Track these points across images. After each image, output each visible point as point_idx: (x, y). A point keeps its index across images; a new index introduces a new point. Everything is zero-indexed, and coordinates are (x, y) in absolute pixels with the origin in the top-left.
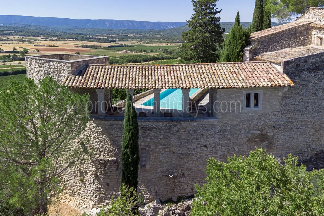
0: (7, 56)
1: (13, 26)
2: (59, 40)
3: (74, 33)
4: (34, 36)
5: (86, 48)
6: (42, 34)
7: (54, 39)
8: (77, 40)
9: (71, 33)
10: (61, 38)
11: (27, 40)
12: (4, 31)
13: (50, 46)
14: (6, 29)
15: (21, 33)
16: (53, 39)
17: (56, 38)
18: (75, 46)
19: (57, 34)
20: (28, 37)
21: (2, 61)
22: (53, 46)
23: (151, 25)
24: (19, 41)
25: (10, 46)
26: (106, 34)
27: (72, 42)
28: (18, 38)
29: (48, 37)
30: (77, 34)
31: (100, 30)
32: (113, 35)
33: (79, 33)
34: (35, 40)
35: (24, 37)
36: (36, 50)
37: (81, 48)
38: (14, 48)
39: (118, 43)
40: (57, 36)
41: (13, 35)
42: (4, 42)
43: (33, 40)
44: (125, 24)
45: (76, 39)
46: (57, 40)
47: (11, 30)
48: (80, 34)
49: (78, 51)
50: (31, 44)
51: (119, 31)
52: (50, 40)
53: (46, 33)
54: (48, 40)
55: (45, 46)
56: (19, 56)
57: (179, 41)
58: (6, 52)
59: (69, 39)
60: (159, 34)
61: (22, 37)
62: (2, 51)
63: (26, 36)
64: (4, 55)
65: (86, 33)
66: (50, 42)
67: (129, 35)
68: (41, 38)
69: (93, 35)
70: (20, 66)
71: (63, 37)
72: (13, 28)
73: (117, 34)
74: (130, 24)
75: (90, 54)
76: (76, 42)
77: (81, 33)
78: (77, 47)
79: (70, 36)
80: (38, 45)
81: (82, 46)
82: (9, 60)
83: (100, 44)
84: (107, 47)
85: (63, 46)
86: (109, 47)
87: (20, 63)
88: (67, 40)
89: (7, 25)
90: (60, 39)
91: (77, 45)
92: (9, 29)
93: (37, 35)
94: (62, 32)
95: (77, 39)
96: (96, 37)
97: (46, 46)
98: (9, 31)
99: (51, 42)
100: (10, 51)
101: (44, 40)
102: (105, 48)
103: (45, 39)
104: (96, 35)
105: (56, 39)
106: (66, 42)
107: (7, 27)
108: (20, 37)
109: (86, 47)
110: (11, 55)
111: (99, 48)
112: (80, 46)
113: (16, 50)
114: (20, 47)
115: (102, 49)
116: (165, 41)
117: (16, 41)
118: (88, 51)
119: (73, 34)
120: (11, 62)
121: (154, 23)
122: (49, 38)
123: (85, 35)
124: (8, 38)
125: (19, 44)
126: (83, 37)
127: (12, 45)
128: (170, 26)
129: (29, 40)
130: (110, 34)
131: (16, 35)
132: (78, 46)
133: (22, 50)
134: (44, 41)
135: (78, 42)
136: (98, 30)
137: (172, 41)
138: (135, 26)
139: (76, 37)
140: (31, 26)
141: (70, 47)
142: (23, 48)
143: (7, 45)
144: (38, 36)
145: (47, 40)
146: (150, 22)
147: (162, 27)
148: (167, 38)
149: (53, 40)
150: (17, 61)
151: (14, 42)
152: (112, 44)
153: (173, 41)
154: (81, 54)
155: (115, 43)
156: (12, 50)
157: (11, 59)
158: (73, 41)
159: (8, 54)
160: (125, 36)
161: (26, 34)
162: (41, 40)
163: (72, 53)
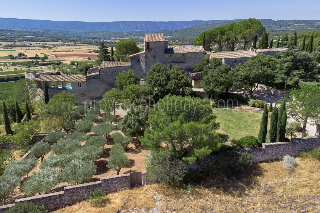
0: (30, 62)
1: (35, 30)
2: (75, 46)
3: (89, 37)
4: (53, 41)
6: (60, 39)
7: (71, 44)
8: (91, 45)
10: (77, 43)
11: (47, 45)
12: (27, 36)
14: (28, 34)
15: (42, 39)
17: (73, 43)
18: (88, 51)
19: (74, 39)
20: (48, 43)
21: (27, 66)
22: (69, 51)
23: (165, 25)
24: (40, 47)
25: (33, 52)
26: (119, 37)
27: (86, 47)
28: (40, 43)
29: (66, 42)
30: (92, 38)
31: (114, 33)
33: (94, 37)
34: (54, 46)
35: (45, 42)
36: (54, 56)
37: (94, 53)
38: (36, 54)
40: (74, 41)
41: (35, 40)
42: (28, 48)
43: (52, 46)
44: (139, 26)
45: (90, 43)
46: (73, 45)
47: (33, 35)
48: (95, 38)
49: (90, 56)
50: (51, 50)
51: (131, 34)
52: (67, 46)
53: (64, 38)
54: (65, 45)
55: (62, 52)
56: (40, 62)
57: (188, 43)
58: (30, 58)
59: (84, 44)
60: (171, 35)
61: (42, 43)
62: (26, 57)
63: (46, 42)
64: (28, 61)
65: (100, 36)
66: (66, 47)
67: (141, 38)
68: (60, 44)
69: (107, 39)
70: (41, 71)
71: (78, 41)
72: (35, 33)
73: (130, 37)
74: (143, 25)
77: (96, 37)
78: (90, 52)
79: (85, 40)
80: (57, 51)
81: (95, 51)
82: (33, 66)
85: (78, 51)
87: (41, 68)
88: (82, 45)
89: (29, 30)
91: (90, 50)
92: (31, 35)
93: (56, 40)
94: (79, 36)
95: (91, 43)
96: (109, 41)
97: (64, 52)
98: (31, 36)
99: (68, 47)
100: (33, 57)
101: (62, 45)
103: (63, 44)
104: (110, 38)
105: (73, 44)
106: (81, 47)
107: (29, 32)
108: (41, 42)
110: (34, 60)
112: (93, 50)
113: (38, 56)
114: (41, 53)
116: (175, 42)
117: (38, 47)
120: (34, 67)
121: (168, 23)
123: (99, 38)
124: (31, 44)
125: (40, 50)
126: (97, 42)
127: (34, 51)
128: (185, 25)
129: (49, 46)
130: (122, 37)
131: (38, 41)
132: (91, 51)
133: (43, 56)
134: (62, 47)
135: (92, 46)
136: (111, 34)
137: (181, 43)
138: (148, 27)
139: (91, 42)
140: (50, 31)
141: (84, 52)
142: (44, 54)
143: (30, 51)
144: (57, 42)
145: (64, 45)
146: (164, 22)
147: (175, 27)
148: (178, 40)
150: (39, 66)
151: (37, 48)
153: (183, 43)
154: (92, 59)
156: (34, 56)
157: (34, 64)
158: (88, 46)
159: (31, 60)
160: (137, 38)
161: (47, 39)
162: (59, 46)
163: (85, 59)
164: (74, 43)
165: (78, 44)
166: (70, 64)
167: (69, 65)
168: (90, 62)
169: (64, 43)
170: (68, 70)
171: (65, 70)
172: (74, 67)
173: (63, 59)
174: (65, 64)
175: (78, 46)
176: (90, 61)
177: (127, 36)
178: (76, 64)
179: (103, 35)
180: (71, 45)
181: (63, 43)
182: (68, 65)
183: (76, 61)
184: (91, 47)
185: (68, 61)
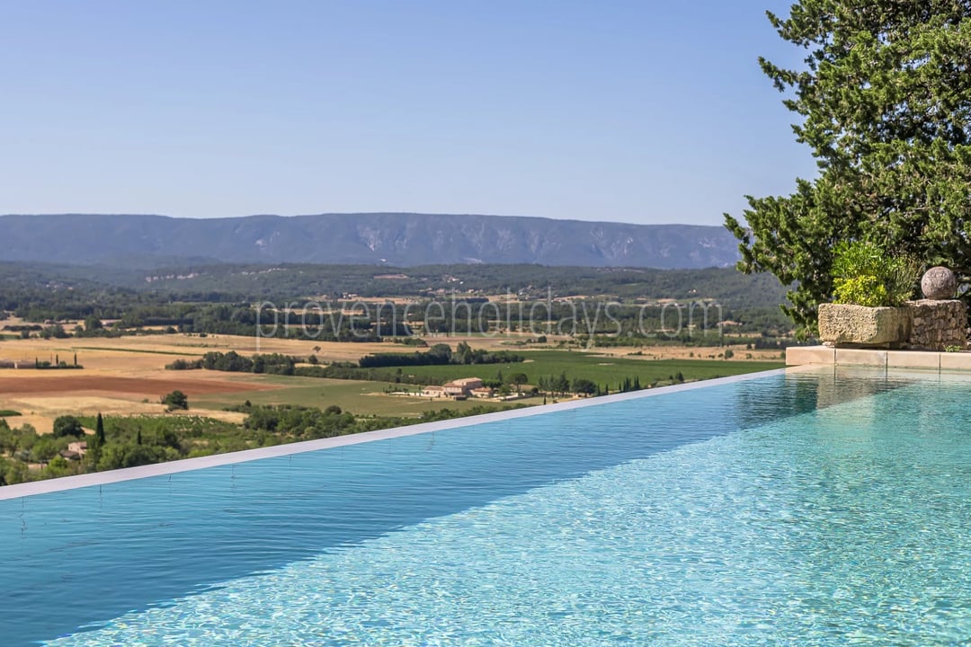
2: (96, 335)
3: (181, 293)
5: (233, 369)
6: (12, 306)
7: (68, 328)
8: (191, 331)
9: (165, 295)
10: (104, 322)
13: (38, 366)
16: (65, 327)
17: (81, 323)
18: (170, 363)
19: (89, 303)
22: (54, 364)
26: (360, 294)
27: (159, 343)
29: (42, 319)
30: (197, 297)
31: (327, 272)
32: (398, 301)
33: (209, 291)
37: (204, 375)
39: (424, 344)
40: (88, 312)
44: (477, 239)
45: (187, 324)
46: (81, 334)
48: (214, 297)
49: (183, 390)
51: (435, 278)
52: (47, 336)
53: (36, 299)
54: (38, 333)
55: (11, 366)
59: (146, 328)
60: (677, 293)
65: (243, 290)
66: (44, 343)
68: (7, 328)
71: (115, 314)
73: (425, 295)
74: (503, 234)
75: (248, 404)
76: (180, 342)
77: (217, 290)
78: (180, 366)
79: (153, 308)
81: (212, 362)
83: (317, 349)
84: (354, 366)
85: (108, 361)
86: (368, 362)
88: (133, 334)
90: (101, 326)
91: (180, 358)
94: (120, 290)
95: (190, 322)
97: (21, 367)
99: (54, 343)
101: (19, 333)
102: (340, 370)
103: (23, 328)
105: (79, 329)
106: (128, 342)
109: (234, 363)
111: (303, 372)
112: (196, 359)
115: (325, 374)
118: (240, 389)
119: (174, 298)
121: (653, 232)
122: (43, 325)
123: (238, 299)
126: (224, 314)
130: (379, 295)
132: (188, 359)
135: (196, 338)
138: (533, 248)
139: (188, 316)
145: (31, 333)
146: (628, 229)
147: (695, 255)
149: (61, 335)
152: (388, 347)
154: (198, 405)
155: (408, 342)
158: (167, 338)
162: (3, 338)
163: (146, 401)
164: (87, 324)
165: (109, 329)
166: (50, 430)
167: (46, 436)
168: (179, 422)
169: (32, 325)
170: (31, 466)
171: (9, 464)
172: (75, 447)
173: (10, 404)
174: (16, 432)
175: (109, 335)
176: (180, 413)
177: (405, 291)
178: (90, 432)
179: (264, 285)
180: (67, 332)
181: (24, 324)
182: (38, 437)
183: (88, 414)
184: (187, 342)
185: (43, 415)
